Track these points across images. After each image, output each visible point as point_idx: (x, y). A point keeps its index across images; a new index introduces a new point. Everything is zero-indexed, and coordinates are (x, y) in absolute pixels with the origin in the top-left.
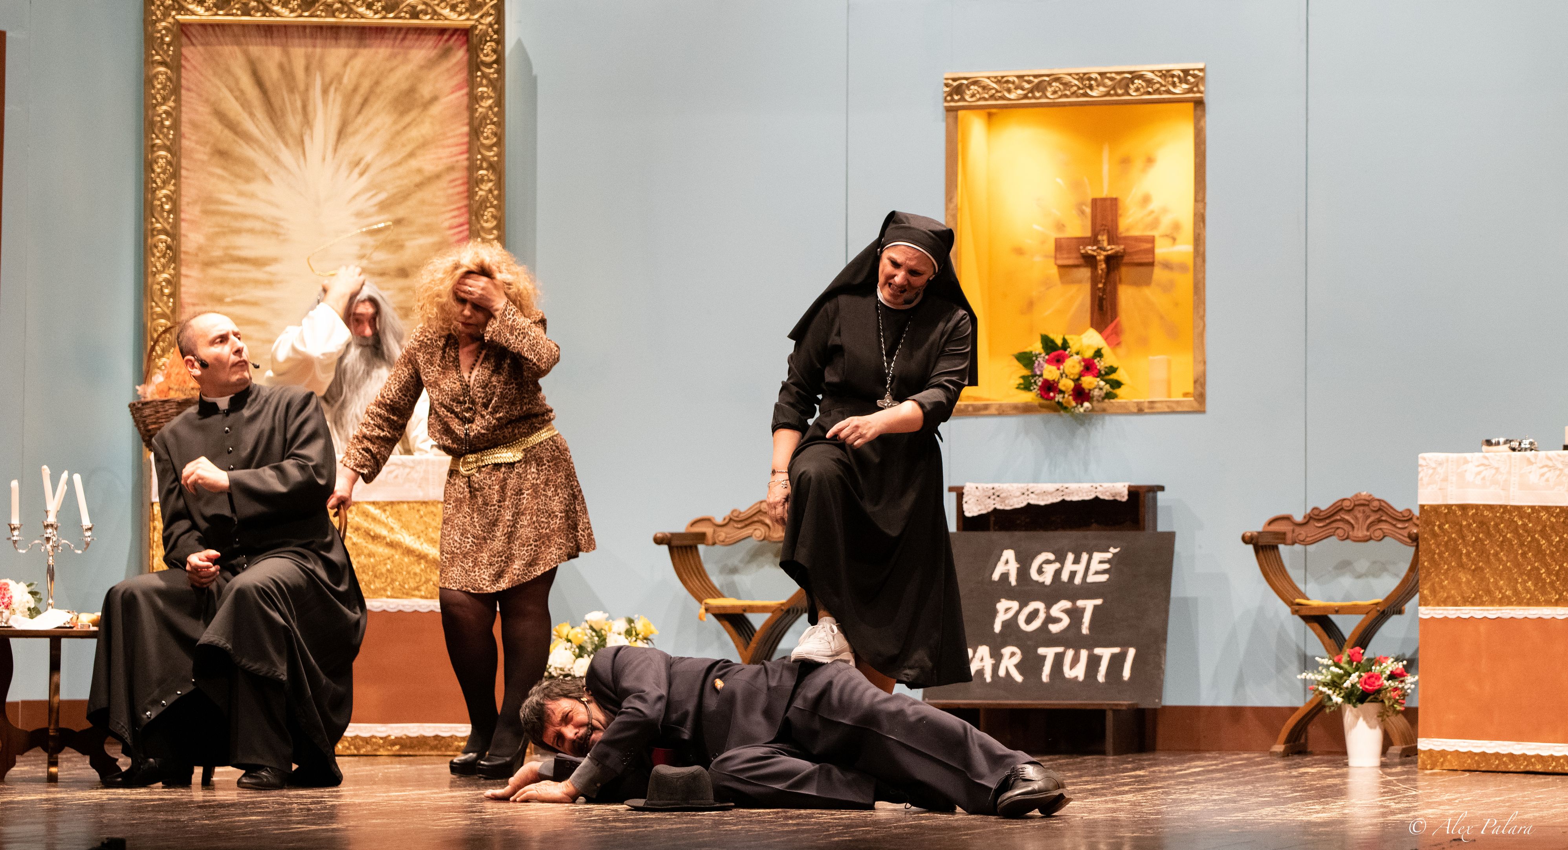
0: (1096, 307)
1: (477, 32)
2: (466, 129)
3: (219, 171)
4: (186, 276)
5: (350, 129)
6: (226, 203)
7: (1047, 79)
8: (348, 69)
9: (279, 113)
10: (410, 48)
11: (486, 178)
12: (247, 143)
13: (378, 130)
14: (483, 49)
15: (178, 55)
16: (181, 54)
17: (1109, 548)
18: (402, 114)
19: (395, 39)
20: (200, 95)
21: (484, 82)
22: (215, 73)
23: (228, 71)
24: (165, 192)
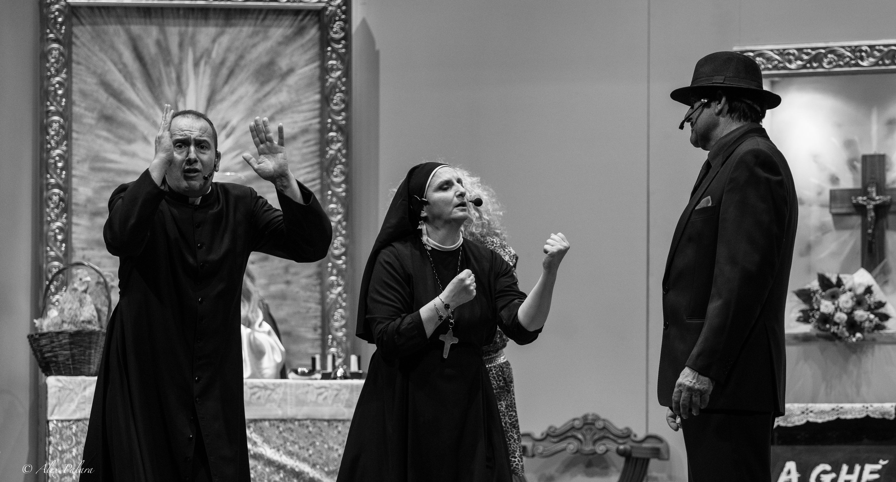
0: (866, 250)
1: (327, 13)
2: (318, 97)
3: (105, 134)
4: (77, 225)
5: (218, 97)
6: (111, 161)
7: (823, 51)
8: (216, 46)
9: (157, 84)
10: (270, 26)
11: (335, 139)
12: (129, 109)
13: (241, 98)
14: (333, 28)
15: (69, 34)
16: (72, 33)
17: (879, 460)
18: (263, 84)
19: (257, 19)
20: (88, 68)
21: (334, 56)
22: (101, 50)
23: (113, 47)
24: (58, 151)
